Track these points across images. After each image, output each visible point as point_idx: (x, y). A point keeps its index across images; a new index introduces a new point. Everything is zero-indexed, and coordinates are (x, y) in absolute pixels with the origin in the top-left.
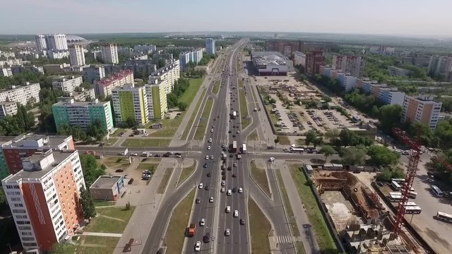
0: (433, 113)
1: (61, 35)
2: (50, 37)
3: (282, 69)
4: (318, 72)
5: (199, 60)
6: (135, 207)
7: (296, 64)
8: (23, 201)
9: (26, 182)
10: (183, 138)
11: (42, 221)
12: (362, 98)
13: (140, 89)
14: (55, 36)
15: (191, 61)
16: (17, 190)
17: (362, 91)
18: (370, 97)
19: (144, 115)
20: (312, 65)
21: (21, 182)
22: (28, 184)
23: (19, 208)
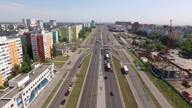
0: (181, 35)
1: (33, 19)
2: (28, 20)
3: (122, 29)
4: (137, 30)
5: (89, 27)
6: (70, 57)
7: (128, 29)
8: (36, 42)
9: (38, 35)
10: (86, 44)
11: (41, 51)
12: (154, 36)
13: (69, 27)
14: (31, 19)
15: (86, 27)
16: (35, 38)
17: (154, 34)
18: (157, 35)
19: (70, 38)
20: (134, 28)
21: (36, 35)
22: (38, 36)
23: (34, 45)
